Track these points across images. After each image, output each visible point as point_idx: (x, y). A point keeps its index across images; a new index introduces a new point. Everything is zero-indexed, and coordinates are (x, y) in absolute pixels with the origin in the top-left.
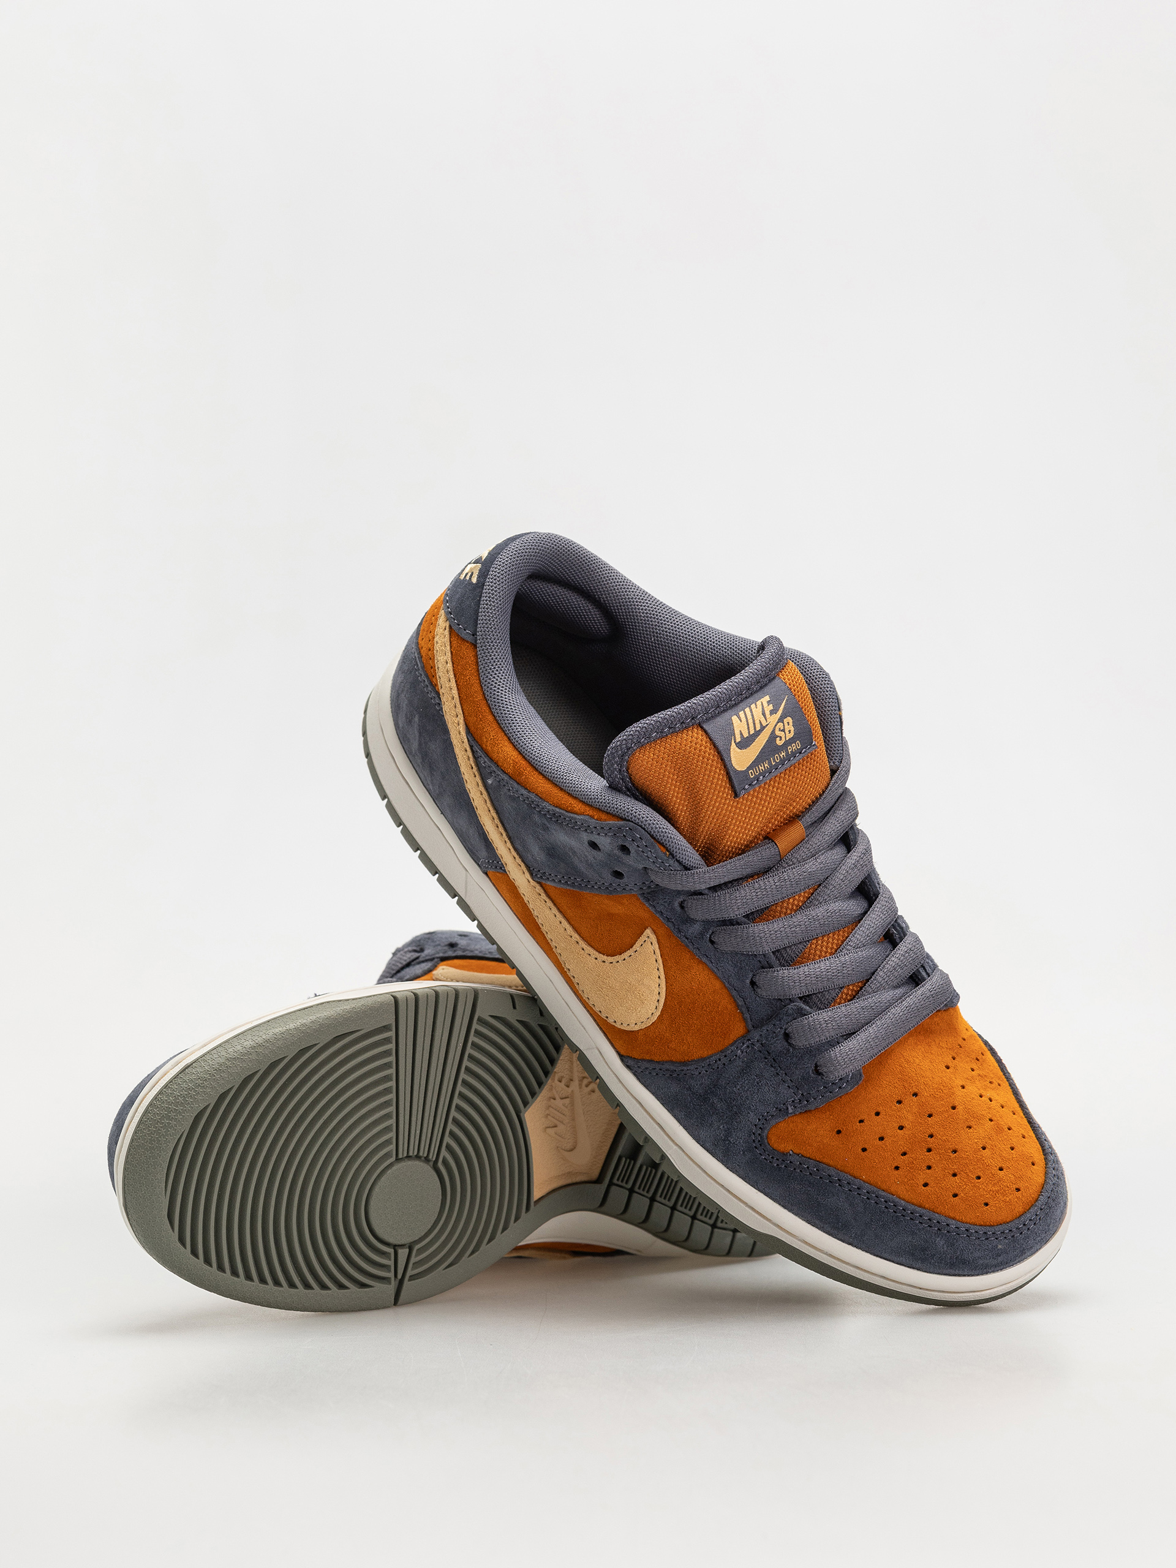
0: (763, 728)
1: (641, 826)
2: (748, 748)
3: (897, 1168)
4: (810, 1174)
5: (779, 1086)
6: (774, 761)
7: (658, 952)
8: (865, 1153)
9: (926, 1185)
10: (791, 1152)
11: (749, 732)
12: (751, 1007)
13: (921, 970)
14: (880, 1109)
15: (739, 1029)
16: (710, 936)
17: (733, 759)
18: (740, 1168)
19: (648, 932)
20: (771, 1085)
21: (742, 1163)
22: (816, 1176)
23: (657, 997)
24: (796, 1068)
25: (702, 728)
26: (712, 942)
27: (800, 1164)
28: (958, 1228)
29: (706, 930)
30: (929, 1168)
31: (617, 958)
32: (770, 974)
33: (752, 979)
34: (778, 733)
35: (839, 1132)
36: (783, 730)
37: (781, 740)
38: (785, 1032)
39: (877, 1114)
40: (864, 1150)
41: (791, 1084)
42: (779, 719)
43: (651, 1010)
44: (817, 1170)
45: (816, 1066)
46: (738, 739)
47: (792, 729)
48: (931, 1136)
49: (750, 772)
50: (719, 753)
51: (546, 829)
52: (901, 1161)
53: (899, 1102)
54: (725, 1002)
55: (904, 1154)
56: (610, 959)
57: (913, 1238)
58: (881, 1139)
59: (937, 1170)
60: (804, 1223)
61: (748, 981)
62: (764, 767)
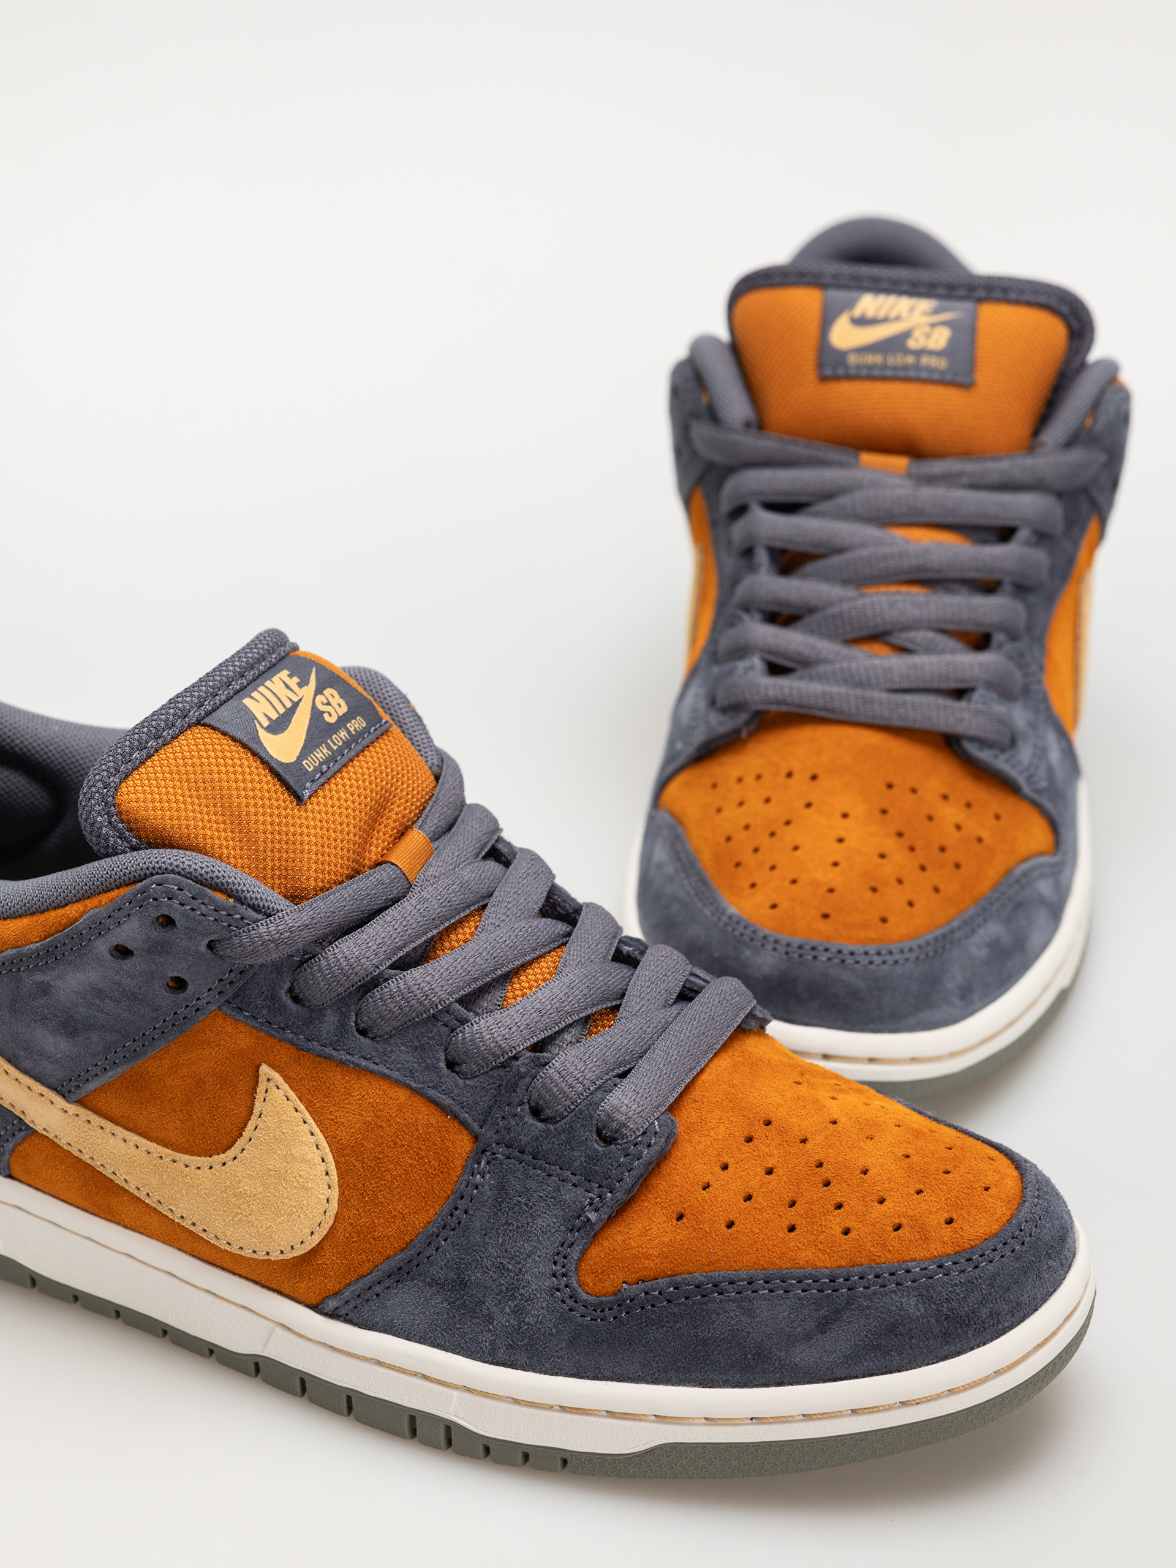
0: (296, 705)
1: (173, 872)
2: (286, 732)
3: (792, 1229)
4: (669, 1301)
5: (559, 1191)
6: (335, 744)
7: (292, 1094)
8: (734, 1228)
9: (846, 1232)
10: (624, 1285)
11: (278, 712)
12: (465, 1099)
13: (692, 979)
14: (725, 1159)
15: (463, 1144)
16: (356, 1022)
17: (271, 752)
18: (563, 1359)
19: (265, 1070)
20: (547, 1196)
21: (562, 1349)
22: (677, 1300)
23: (322, 1167)
24: (572, 1149)
25: (204, 725)
26: (363, 1032)
27: (646, 1293)
28: (925, 1269)
29: (345, 1016)
30: (839, 1206)
31: (239, 1144)
32: (466, 1033)
33: (446, 1058)
34: (321, 708)
35: (680, 1217)
36: (329, 704)
37: (330, 715)
38: (530, 1107)
39: (725, 1167)
40: (730, 1225)
41: (575, 1179)
42: (315, 691)
43: (323, 1194)
44: (675, 1288)
45: (599, 1133)
46: (266, 723)
47: (342, 702)
48: (820, 1165)
49: (304, 763)
50: (244, 746)
51: (44, 989)
52: (791, 1217)
53: (749, 1140)
54: (425, 1115)
55: (793, 1204)
56: (230, 1153)
57: (867, 1317)
58: (748, 1198)
59: (852, 1204)
60: (696, 1389)
61: (443, 1065)
62: (324, 754)
